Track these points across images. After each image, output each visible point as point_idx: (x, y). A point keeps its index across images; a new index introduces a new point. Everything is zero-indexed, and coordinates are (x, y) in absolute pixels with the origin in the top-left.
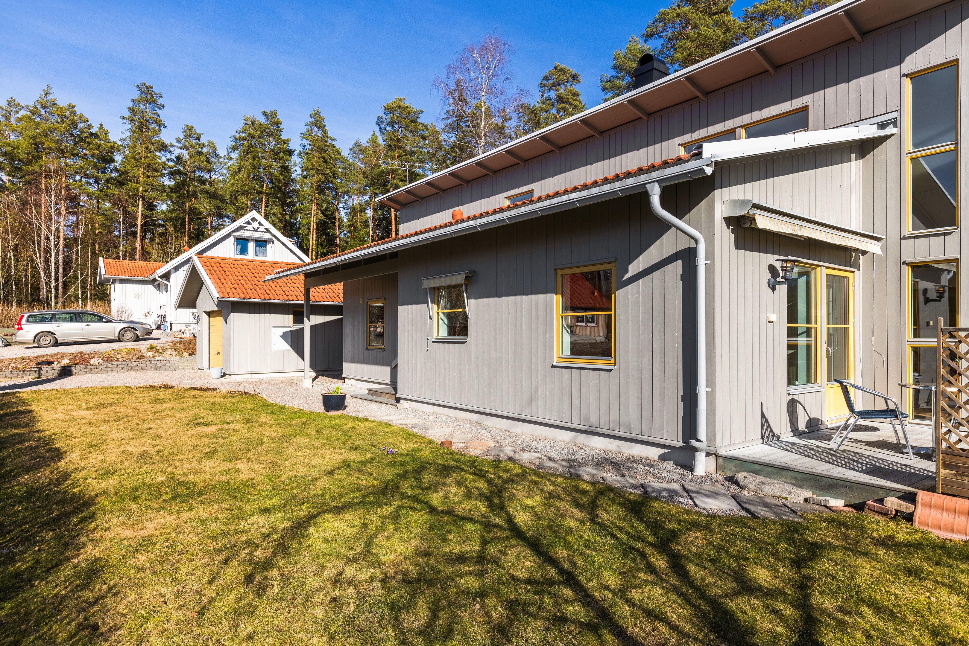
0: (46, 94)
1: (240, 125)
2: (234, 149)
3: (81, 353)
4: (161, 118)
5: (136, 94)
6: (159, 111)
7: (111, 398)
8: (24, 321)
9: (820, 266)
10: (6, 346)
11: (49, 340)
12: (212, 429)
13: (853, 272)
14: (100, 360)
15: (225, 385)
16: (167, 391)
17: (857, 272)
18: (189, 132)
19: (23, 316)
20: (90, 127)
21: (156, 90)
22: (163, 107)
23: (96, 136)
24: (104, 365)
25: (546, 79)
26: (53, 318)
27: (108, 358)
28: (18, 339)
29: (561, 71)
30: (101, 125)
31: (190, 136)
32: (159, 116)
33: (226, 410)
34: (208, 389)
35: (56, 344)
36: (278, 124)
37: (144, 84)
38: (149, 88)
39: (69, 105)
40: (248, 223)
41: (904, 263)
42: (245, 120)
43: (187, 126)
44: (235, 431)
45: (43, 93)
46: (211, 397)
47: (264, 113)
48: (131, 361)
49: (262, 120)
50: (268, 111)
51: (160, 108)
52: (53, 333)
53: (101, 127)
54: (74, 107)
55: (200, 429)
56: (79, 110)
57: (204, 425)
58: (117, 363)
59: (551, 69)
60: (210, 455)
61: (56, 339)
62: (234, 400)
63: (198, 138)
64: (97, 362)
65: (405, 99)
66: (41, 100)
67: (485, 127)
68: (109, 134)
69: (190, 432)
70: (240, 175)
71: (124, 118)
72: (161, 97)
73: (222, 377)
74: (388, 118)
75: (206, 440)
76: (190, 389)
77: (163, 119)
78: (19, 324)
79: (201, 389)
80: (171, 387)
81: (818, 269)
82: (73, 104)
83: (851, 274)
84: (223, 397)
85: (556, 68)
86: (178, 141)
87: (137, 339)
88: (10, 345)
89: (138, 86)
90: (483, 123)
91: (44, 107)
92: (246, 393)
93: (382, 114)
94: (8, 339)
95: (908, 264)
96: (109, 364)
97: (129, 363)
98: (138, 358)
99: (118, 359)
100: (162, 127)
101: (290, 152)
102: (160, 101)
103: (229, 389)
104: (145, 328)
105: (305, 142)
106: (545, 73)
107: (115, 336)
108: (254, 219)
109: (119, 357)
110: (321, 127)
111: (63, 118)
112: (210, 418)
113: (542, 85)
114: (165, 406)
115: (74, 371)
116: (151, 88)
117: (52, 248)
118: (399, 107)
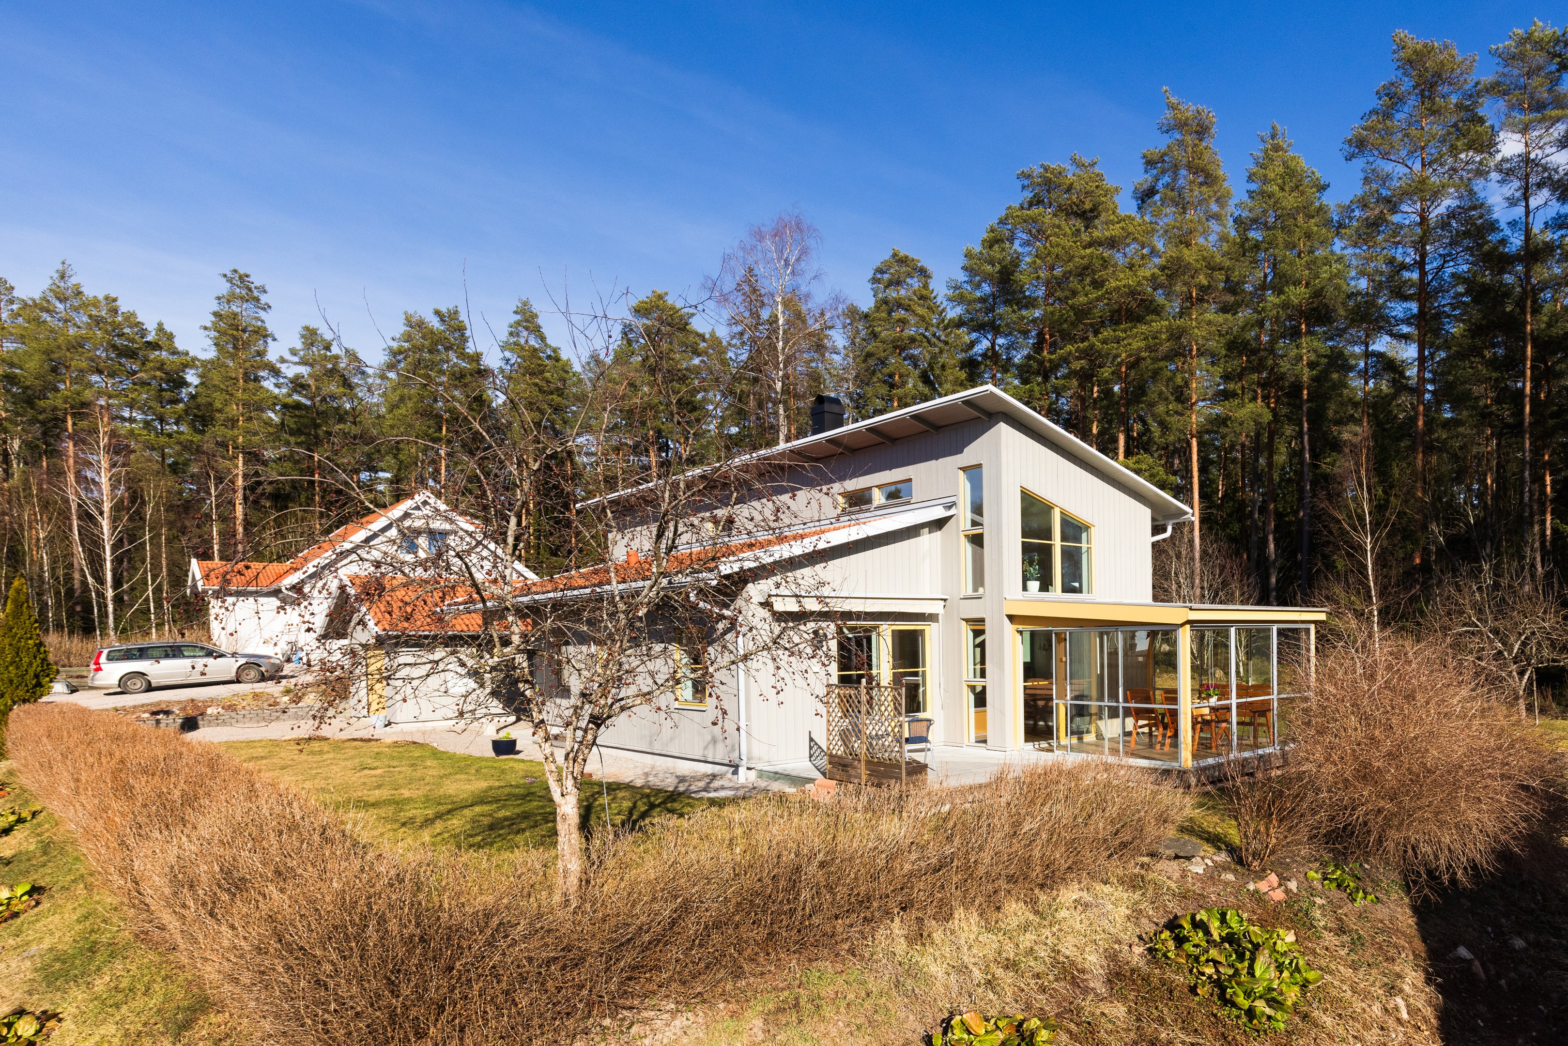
0: (63, 277)
1: (400, 329)
2: (391, 366)
3: (193, 700)
4: (267, 325)
5: (224, 288)
6: (262, 314)
7: (260, 752)
8: (103, 659)
9: (882, 626)
10: (73, 692)
11: (139, 684)
12: (379, 772)
13: (931, 628)
14: (220, 709)
15: (389, 736)
16: (323, 743)
17: (935, 629)
18: (310, 336)
19: (100, 653)
20: (143, 333)
21: (256, 280)
22: (270, 307)
23: (154, 346)
24: (227, 715)
25: (880, 271)
26: (142, 654)
27: (230, 706)
28: (97, 683)
29: (903, 261)
30: (160, 325)
31: (312, 344)
32: (263, 321)
33: (393, 758)
34: (370, 740)
35: (150, 688)
36: (461, 329)
37: (235, 271)
38: (243, 278)
39: (107, 298)
40: (418, 508)
41: (961, 619)
42: (407, 319)
43: (307, 328)
44: (400, 772)
45: (56, 275)
46: (374, 747)
47: (437, 313)
48: (263, 709)
49: (435, 323)
50: (444, 310)
51: (262, 309)
52: (144, 674)
53: (160, 328)
54: (115, 300)
55: (367, 772)
56: (124, 306)
57: (370, 769)
58: (243, 712)
59: (887, 256)
60: (379, 787)
61: (149, 682)
62: (401, 749)
63: (328, 348)
64: (215, 712)
65: (666, 294)
66: (54, 287)
67: (784, 349)
68: (175, 340)
69: (358, 774)
70: (403, 411)
71: (206, 328)
72: (265, 292)
73: (386, 726)
74: (640, 323)
75: (374, 779)
76: (349, 740)
77: (271, 327)
78: (97, 663)
79: (362, 740)
80: (327, 739)
82: (113, 295)
83: (929, 630)
84: (389, 747)
85: (895, 255)
86: (293, 352)
87: (263, 678)
88: (77, 691)
89: (225, 276)
90: (781, 343)
91: (63, 299)
92: (415, 743)
93: (629, 317)
94: (75, 682)
95: (964, 620)
96: (233, 714)
97: (260, 712)
98: (270, 705)
99: (244, 708)
100: (269, 340)
101: (483, 373)
102: (264, 298)
103: (395, 739)
104: (274, 664)
105: (508, 354)
106: (877, 264)
107: (232, 675)
108: (425, 503)
109: (244, 703)
110: (537, 331)
111: (98, 321)
112: (375, 765)
113: (875, 280)
114: (325, 757)
115: (200, 723)
116: (247, 276)
117: (106, 538)
118: (658, 307)
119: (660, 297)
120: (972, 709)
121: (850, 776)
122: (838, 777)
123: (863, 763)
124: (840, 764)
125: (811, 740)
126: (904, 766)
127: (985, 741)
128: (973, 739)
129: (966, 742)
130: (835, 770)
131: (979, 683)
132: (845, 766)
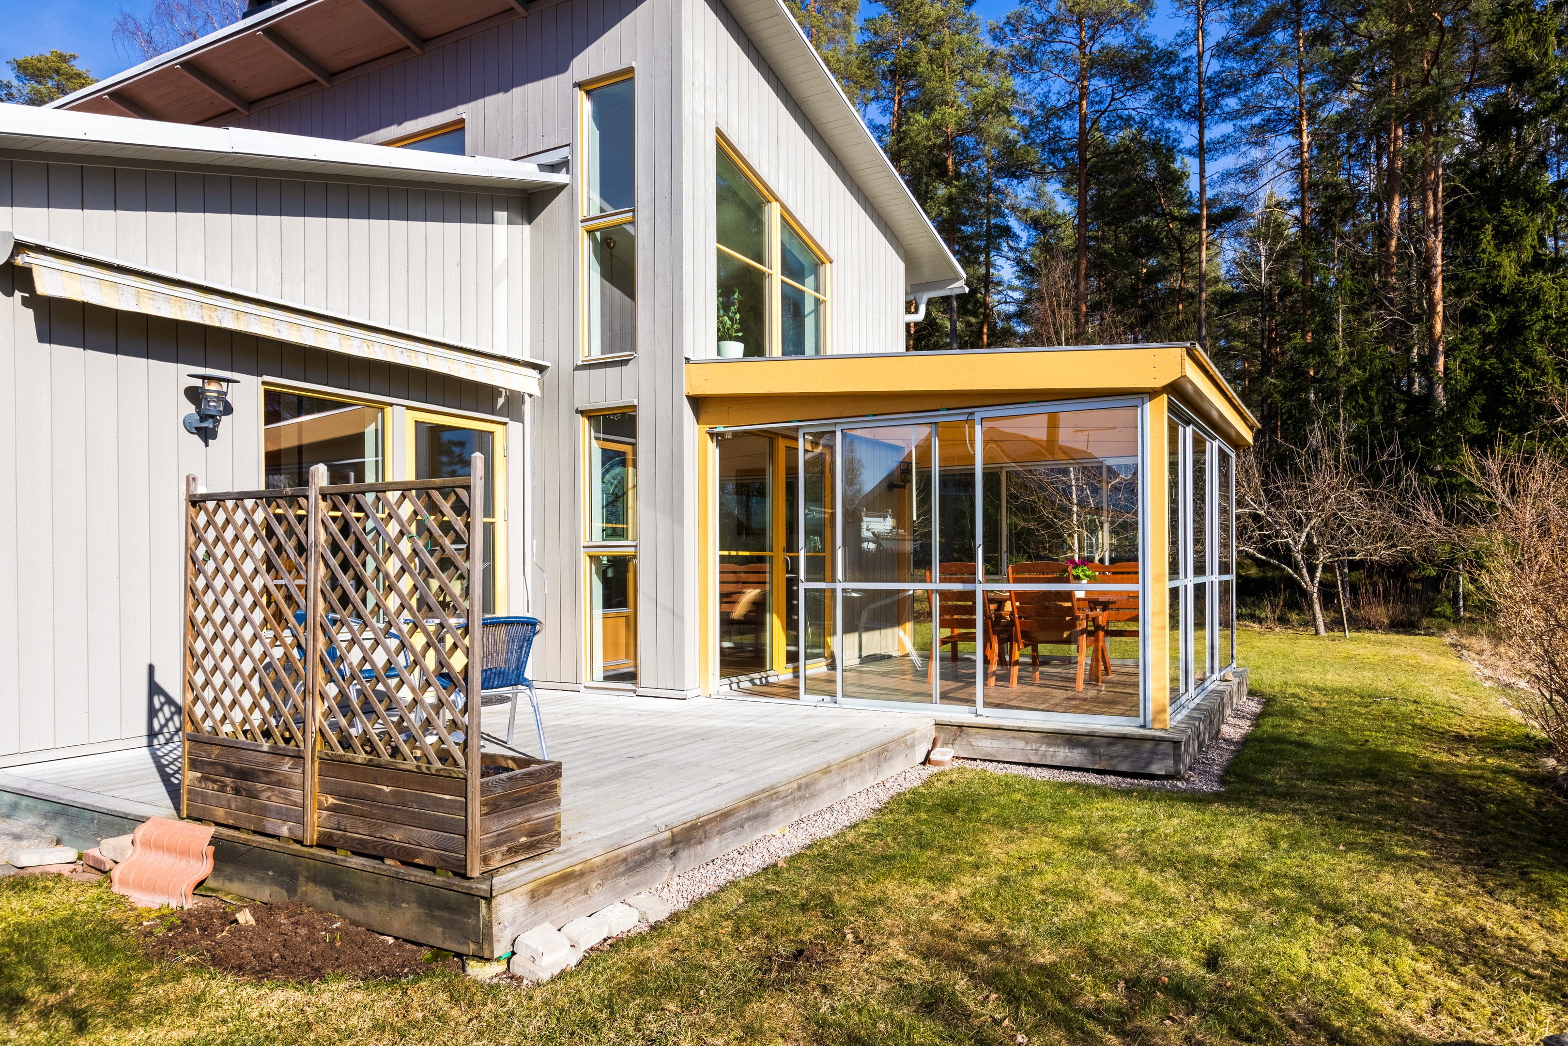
9: (391, 405)
13: (505, 424)
17: (515, 426)
41: (577, 411)
81: (388, 410)
83: (501, 426)
95: (582, 413)
118: (58, 72)
119: (63, 58)
120: (599, 611)
121: (264, 811)
122: (220, 813)
123: (312, 768)
124: (229, 769)
125: (154, 689)
126: (475, 781)
127: (631, 677)
128: (599, 674)
129: (586, 680)
130: (210, 789)
131: (618, 548)
132: (245, 774)
